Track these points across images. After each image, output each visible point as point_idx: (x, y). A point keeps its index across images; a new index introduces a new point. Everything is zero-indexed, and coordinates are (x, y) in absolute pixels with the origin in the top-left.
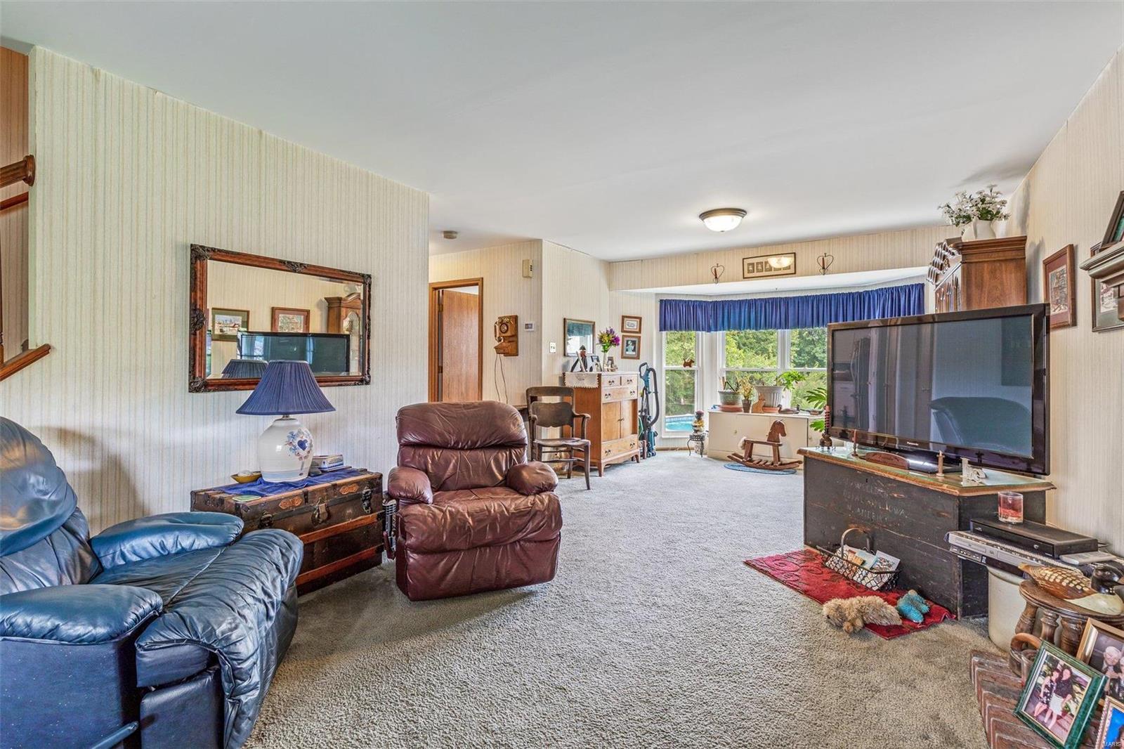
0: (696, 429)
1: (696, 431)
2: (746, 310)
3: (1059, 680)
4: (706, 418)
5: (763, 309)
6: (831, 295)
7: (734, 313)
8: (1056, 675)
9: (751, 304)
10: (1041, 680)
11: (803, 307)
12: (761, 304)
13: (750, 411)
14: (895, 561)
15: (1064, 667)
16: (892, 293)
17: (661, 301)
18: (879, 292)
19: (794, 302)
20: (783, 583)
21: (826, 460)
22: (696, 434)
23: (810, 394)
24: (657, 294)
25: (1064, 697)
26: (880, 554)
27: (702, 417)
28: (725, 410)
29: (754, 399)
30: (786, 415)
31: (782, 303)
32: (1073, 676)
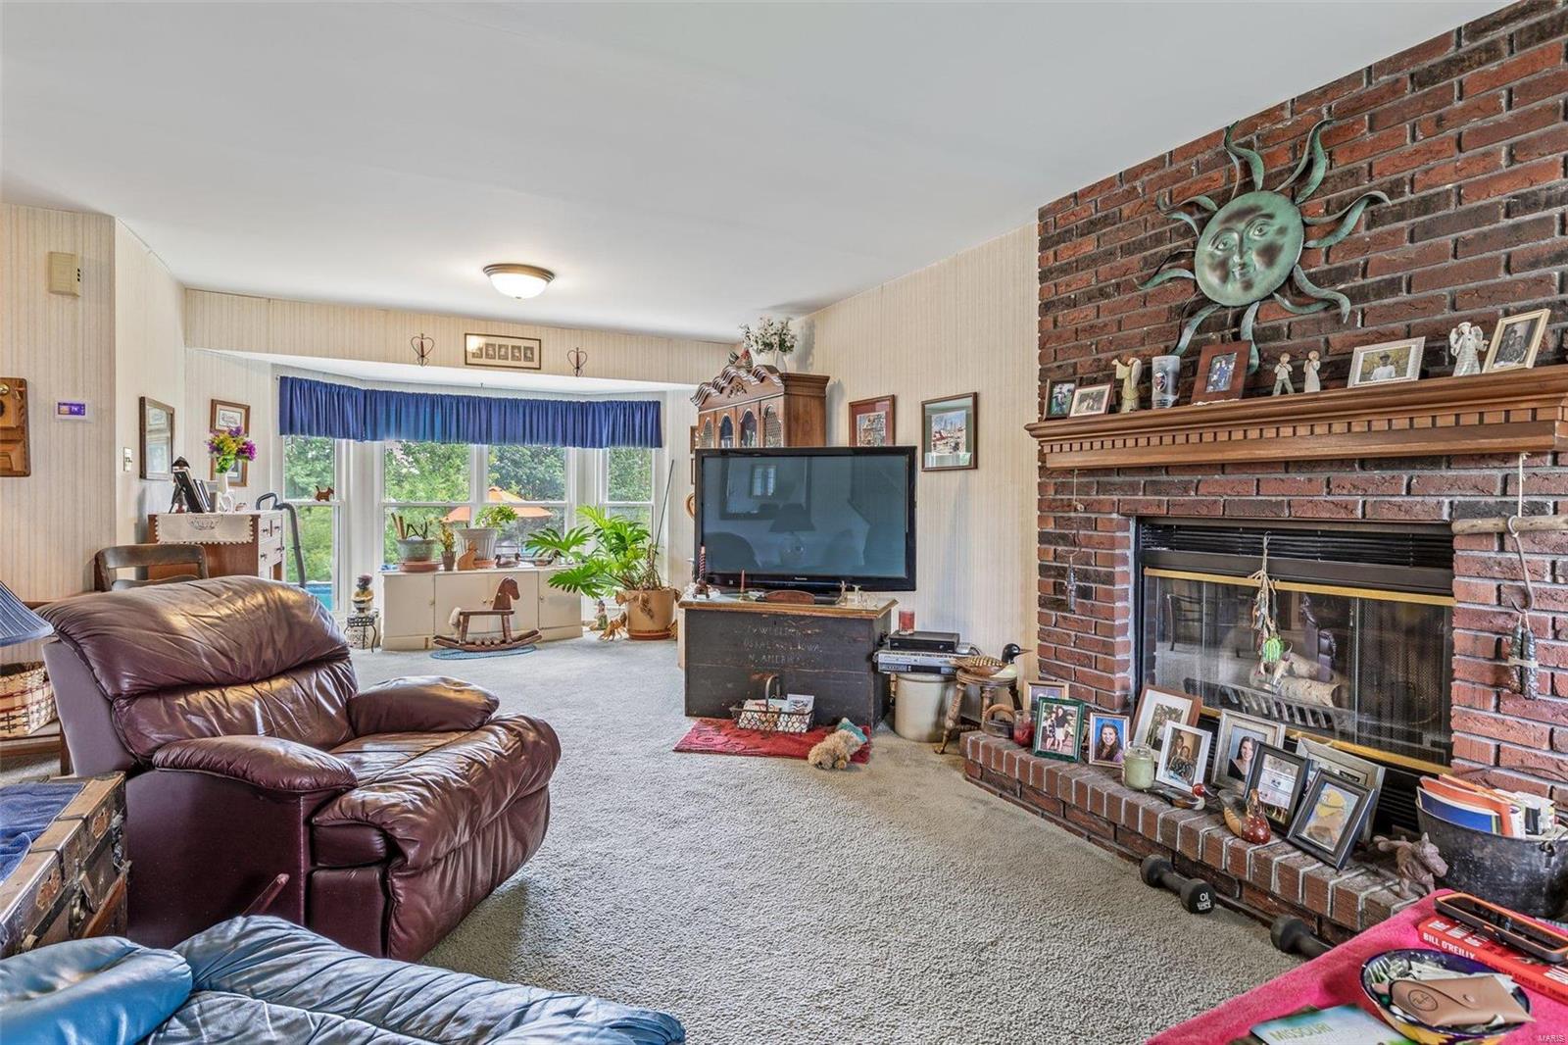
0: (362, 606)
1: (361, 610)
2: (428, 410)
3: (1057, 718)
4: (377, 587)
5: (455, 411)
6: (547, 402)
7: (408, 412)
8: (1054, 715)
9: (435, 401)
10: (1044, 724)
11: (511, 414)
12: (451, 404)
13: (455, 567)
14: (809, 700)
15: (1058, 708)
16: (625, 409)
17: (283, 380)
18: (608, 405)
19: (500, 406)
20: (736, 754)
21: (722, 609)
22: (362, 615)
23: (532, 538)
24: (274, 366)
25: (1063, 726)
26: (791, 697)
27: (370, 586)
28: (411, 570)
29: (459, 551)
30: (508, 570)
31: (483, 406)
32: (1065, 711)
